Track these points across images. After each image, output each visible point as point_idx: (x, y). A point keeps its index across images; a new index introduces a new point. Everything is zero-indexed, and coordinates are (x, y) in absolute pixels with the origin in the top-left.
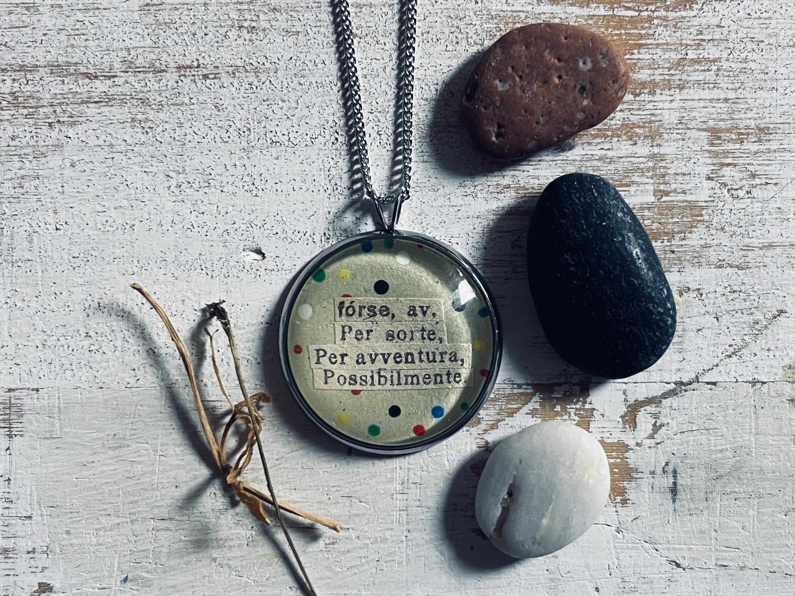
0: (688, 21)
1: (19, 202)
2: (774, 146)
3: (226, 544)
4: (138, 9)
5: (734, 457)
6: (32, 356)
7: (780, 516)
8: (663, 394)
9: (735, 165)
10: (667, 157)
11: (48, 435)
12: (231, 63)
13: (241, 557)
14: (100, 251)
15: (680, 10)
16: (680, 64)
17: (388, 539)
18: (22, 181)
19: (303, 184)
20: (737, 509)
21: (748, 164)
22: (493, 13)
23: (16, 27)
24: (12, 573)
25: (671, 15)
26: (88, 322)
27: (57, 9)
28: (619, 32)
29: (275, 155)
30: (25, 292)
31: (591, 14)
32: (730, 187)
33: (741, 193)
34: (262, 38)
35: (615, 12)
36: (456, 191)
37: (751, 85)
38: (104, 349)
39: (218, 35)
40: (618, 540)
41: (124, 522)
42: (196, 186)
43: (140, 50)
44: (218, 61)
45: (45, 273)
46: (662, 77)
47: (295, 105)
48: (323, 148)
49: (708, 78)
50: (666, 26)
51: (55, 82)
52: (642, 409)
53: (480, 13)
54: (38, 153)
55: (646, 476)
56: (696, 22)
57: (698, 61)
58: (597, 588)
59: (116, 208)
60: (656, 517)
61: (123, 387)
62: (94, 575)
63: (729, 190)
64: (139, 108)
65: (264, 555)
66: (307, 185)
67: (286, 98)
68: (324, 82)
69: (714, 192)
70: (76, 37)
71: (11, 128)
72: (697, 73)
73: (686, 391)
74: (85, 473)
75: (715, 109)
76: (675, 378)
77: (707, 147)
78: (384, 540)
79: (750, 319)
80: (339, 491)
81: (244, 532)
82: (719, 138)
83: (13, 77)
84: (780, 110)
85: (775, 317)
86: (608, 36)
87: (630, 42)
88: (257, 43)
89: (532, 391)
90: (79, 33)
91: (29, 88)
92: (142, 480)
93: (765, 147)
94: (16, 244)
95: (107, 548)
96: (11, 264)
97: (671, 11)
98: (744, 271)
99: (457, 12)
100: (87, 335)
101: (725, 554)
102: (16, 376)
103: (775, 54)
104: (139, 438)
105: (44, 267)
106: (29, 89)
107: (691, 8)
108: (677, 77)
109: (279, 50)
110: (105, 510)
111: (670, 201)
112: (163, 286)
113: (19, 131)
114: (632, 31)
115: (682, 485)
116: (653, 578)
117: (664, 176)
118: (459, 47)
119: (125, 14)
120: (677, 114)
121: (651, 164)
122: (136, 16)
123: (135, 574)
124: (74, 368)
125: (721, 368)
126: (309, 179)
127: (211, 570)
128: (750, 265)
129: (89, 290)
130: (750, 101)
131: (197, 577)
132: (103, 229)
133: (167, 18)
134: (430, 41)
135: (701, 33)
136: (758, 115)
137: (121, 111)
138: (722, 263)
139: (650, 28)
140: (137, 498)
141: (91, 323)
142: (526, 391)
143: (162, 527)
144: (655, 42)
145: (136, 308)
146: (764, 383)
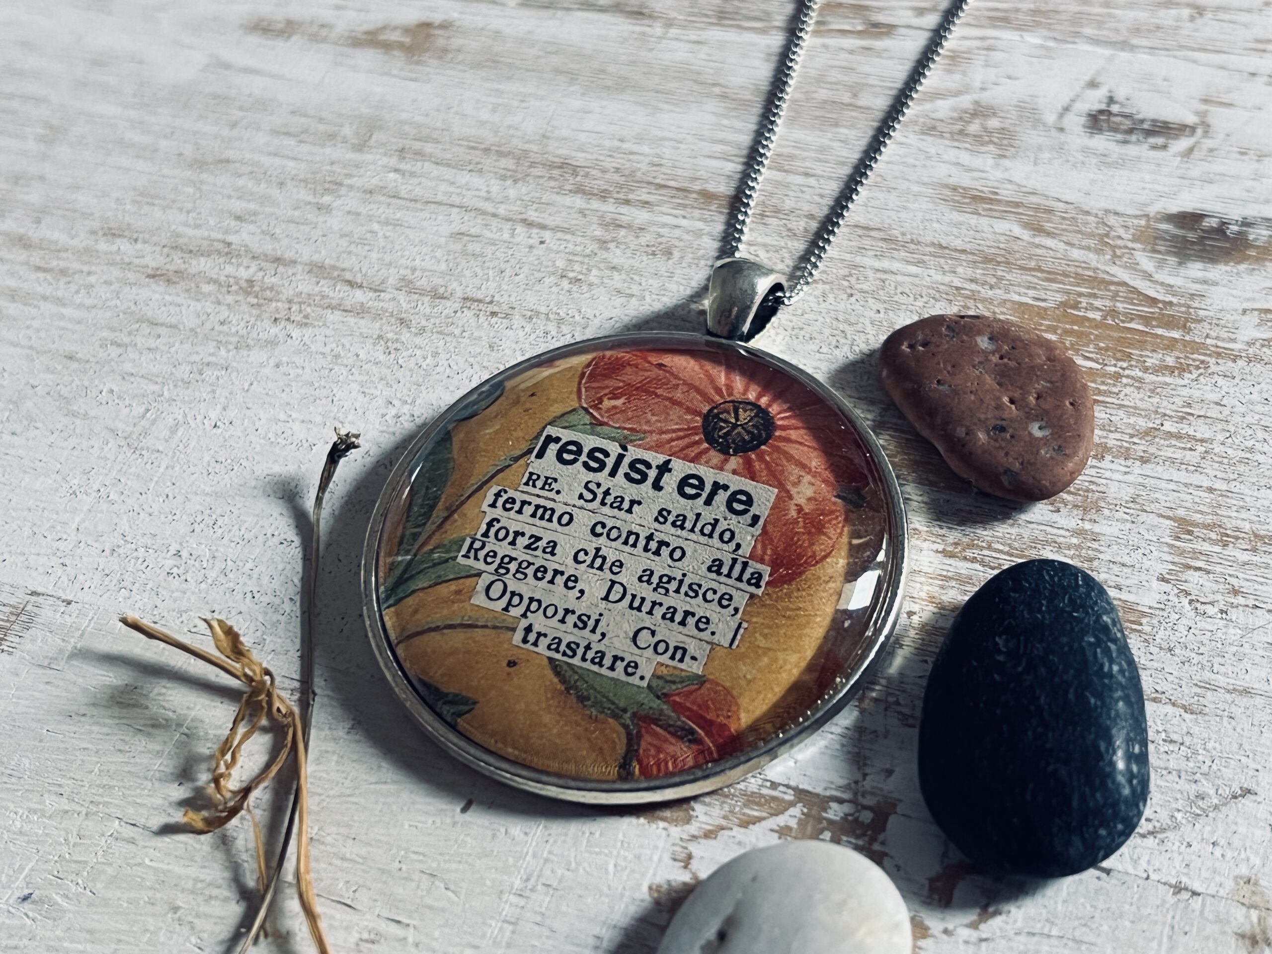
0: (1174, 390)
1: (187, 388)
3: (207, 892)
6: (90, 560)
9: (1208, 572)
10: (1102, 538)
11: (46, 663)
12: (533, 308)
13: (219, 917)
15: (1164, 375)
16: (1149, 433)
18: (206, 367)
21: (1230, 576)
25: (1149, 377)
26: (187, 538)
32: (1194, 598)
33: (1211, 610)
37: (1254, 480)
39: (532, 278)
41: (75, 811)
43: (428, 273)
46: (1119, 443)
49: (1188, 458)
50: (1139, 388)
51: (307, 282)
52: (968, 877)
54: (243, 344)
56: (1185, 392)
57: (1178, 436)
61: (186, 630)
63: (1192, 600)
64: (394, 327)
69: (1166, 598)
71: (227, 313)
72: (1172, 449)
74: (65, 727)
75: (1190, 497)
77: (1168, 540)
79: (1193, 789)
80: (420, 861)
82: (1190, 533)
83: (262, 266)
85: (1235, 797)
88: (576, 295)
89: (792, 798)
92: (137, 760)
93: (1262, 560)
95: (28, 842)
97: (1150, 373)
100: (178, 554)
102: (52, 579)
105: (172, 464)
106: (273, 281)
107: (1181, 376)
108: (1142, 448)
109: (601, 307)
110: (60, 785)
113: (234, 318)
117: (1091, 560)
120: (1131, 491)
121: (1075, 541)
123: (46, 893)
124: (134, 588)
127: (161, 925)
128: (1207, 710)
130: (1248, 499)
131: (135, 929)
132: (273, 439)
135: (1189, 405)
137: (370, 326)
138: (1158, 696)
139: (1114, 385)
140: (114, 783)
141: (191, 541)
142: (781, 795)
143: (126, 836)
144: (1116, 402)
145: (261, 538)
146: (1195, 894)
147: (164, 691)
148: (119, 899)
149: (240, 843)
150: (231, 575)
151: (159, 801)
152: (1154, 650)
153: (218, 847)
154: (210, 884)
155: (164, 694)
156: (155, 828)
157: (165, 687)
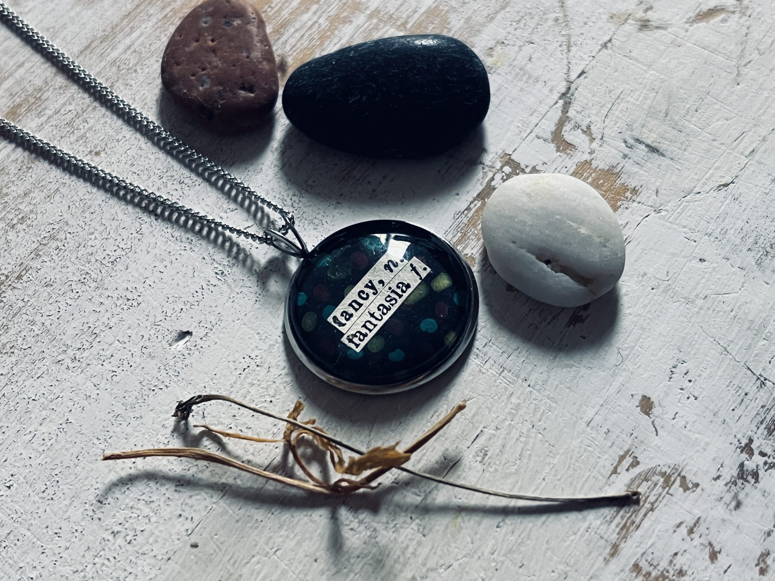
3: (408, 556)
7: (735, 88)
8: (562, 111)
10: (380, 8)
12: (29, 251)
14: (60, 465)
17: (519, 404)
19: (164, 263)
20: (706, 114)
26: (104, 524)
29: (123, 268)
34: (35, 217)
40: (667, 217)
42: (87, 345)
44: (18, 260)
47: (103, 227)
48: (153, 229)
52: (563, 133)
55: (624, 163)
58: (700, 260)
60: (667, 176)
61: (187, 538)
65: (447, 527)
66: (168, 260)
67: (92, 230)
73: (573, 95)
76: (556, 96)
78: (518, 407)
81: (409, 529)
88: (34, 223)
98: (509, 7)
100: (115, 534)
101: (741, 146)
104: (242, 560)
109: (56, 211)
112: (136, 434)
115: (653, 141)
116: (724, 210)
117: (391, 18)
124: (130, 571)
125: (573, 61)
126: (165, 256)
129: (80, 501)
132: (45, 448)
142: (476, 207)
146: (610, 41)
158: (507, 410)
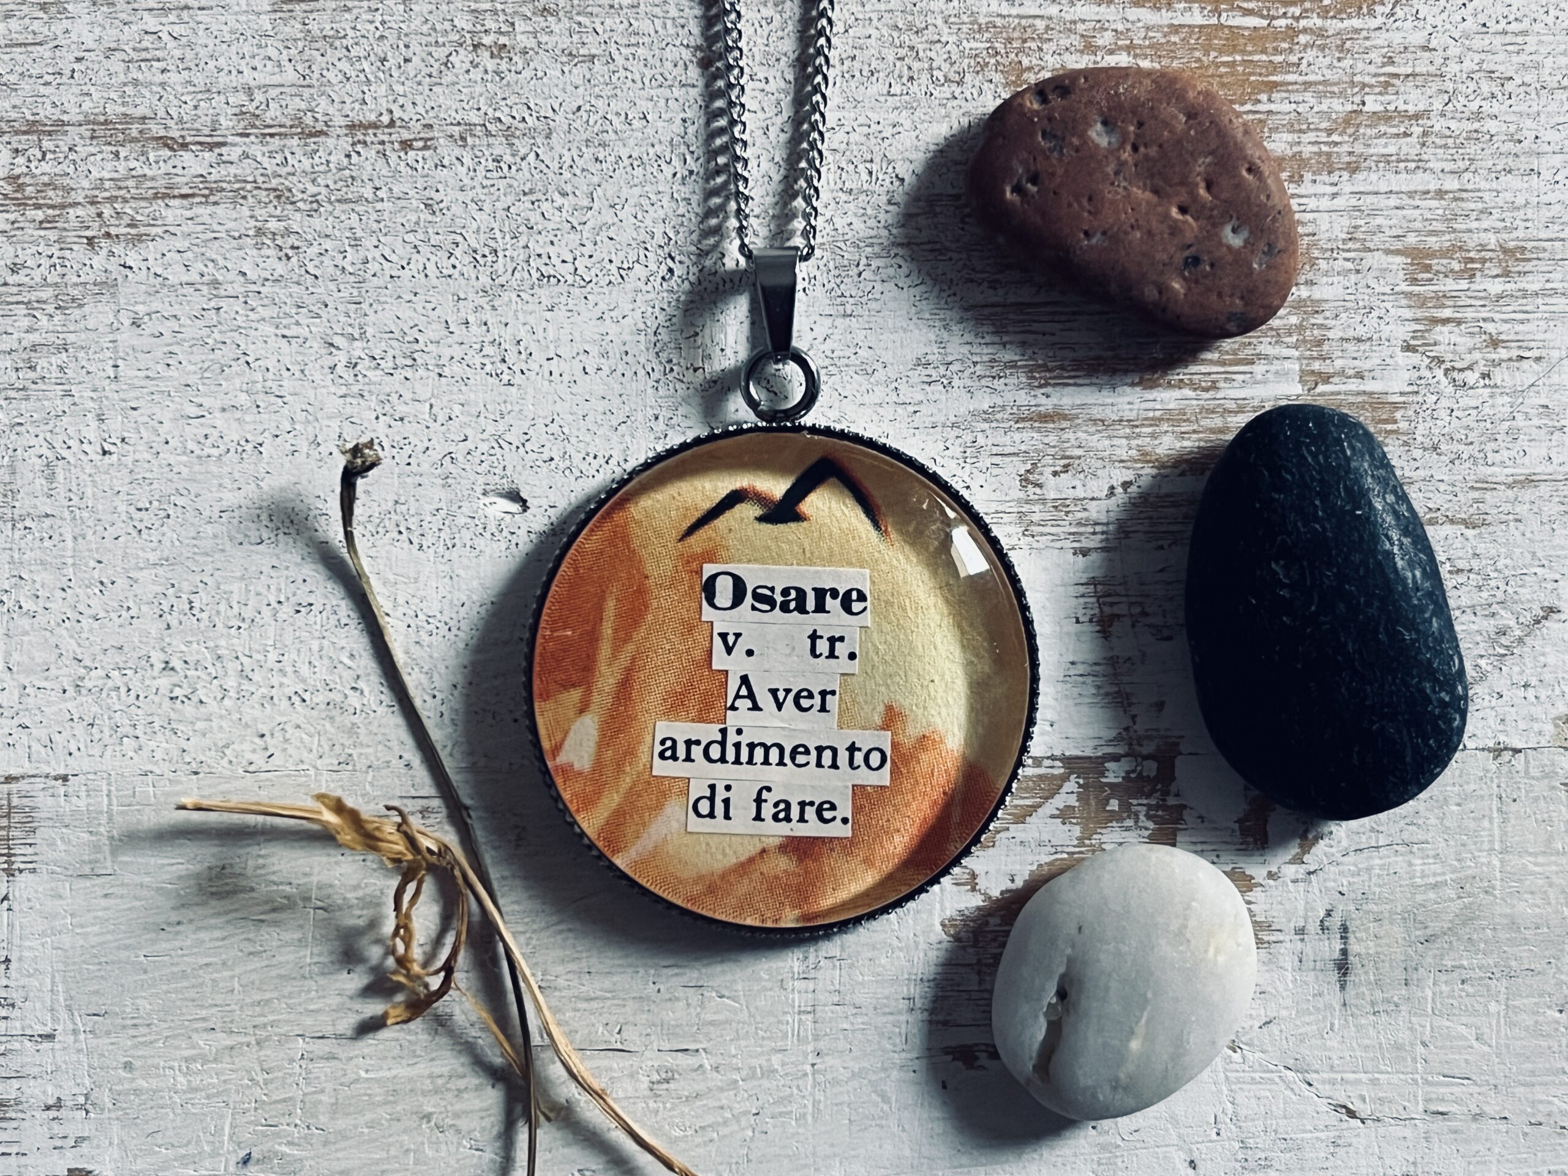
0: (1367, 38)
1: (27, 398)
2: (1533, 284)
3: (451, 1086)
4: (269, 8)
5: (1459, 898)
6: (55, 709)
7: (1549, 1012)
9: (1459, 322)
10: (1326, 306)
11: (87, 870)
12: (458, 118)
13: (481, 1110)
14: (192, 496)
15: (1350, 16)
16: (1350, 120)
17: (775, 1071)
18: (33, 354)
19: (603, 361)
20: (1467, 1000)
21: (1484, 320)
22: (982, 20)
23: (20, 45)
24: (14, 1149)
25: (1333, 25)
26: (167, 640)
27: (105, 9)
28: (1230, 59)
29: (547, 302)
30: (38, 579)
31: (1176, 22)
32: (1448, 365)
33: (1471, 377)
34: (520, 67)
35: (1222, 20)
36: (910, 373)
37: (1489, 163)
38: (201, 694)
39: (432, 61)
40: (1233, 1066)
41: (242, 1044)
42: (387, 365)
43: (273, 93)
44: (431, 114)
45: (80, 539)
46: (1315, 149)
47: (586, 202)
48: (644, 288)
49: (1405, 150)
50: (1322, 48)
51: (99, 157)
53: (956, 20)
54: (65, 298)
55: (1288, 938)
56: (1381, 39)
57: (1385, 117)
58: (1192, 1162)
59: (224, 410)
60: (1307, 1019)
61: (241, 771)
62: (183, 1151)
63: (1447, 370)
64: (271, 207)
66: (612, 361)
67: (568, 188)
68: (645, 156)
69: (1417, 374)
70: (143, 64)
71: (11, 249)
72: (1383, 141)
74: (164, 945)
75: (1418, 212)
77: (1404, 287)
78: (769, 1073)
79: (1490, 625)
80: (677, 975)
82: (1427, 268)
83: (15, 145)
84: (1546, 214)
85: (1538, 622)
86: (1208, 67)
87: (1252, 78)
88: (510, 77)
89: (1062, 771)
90: (149, 56)
91: (45, 167)
92: (280, 958)
93: (1518, 286)
94: (19, 482)
95: (208, 1097)
96: (9, 525)
97: (1334, 17)
98: (1476, 531)
99: (910, 18)
100: (167, 667)
101: (1442, 1090)
102: (21, 751)
103: (1534, 104)
104: (274, 873)
105: (77, 531)
106: (48, 170)
107: (1371, 13)
108: (1346, 148)
109: (556, 92)
110: (204, 1019)
111: (1332, 394)
113: (26, 256)
114: (1256, 58)
115: (1359, 955)
116: (1303, 1140)
117: (1319, 343)
118: (914, 88)
119: (243, 18)
120: (1346, 222)
121: (1294, 320)
122: (265, 22)
123: (266, 1147)
124: (139, 733)
126: (615, 350)
127: (420, 1139)
128: (1489, 518)
129: (169, 575)
130: (1487, 196)
131: (393, 1153)
132: (198, 452)
133: (328, 27)
134: (857, 74)
135: (1391, 61)
136: (1503, 224)
137: (235, 215)
138: (1434, 515)
139: (1291, 50)
140: (268, 996)
141: (174, 643)
142: (1050, 771)
143: (321, 1054)
144: (1301, 79)
145: (267, 612)
146: (1517, 751)
147: (261, 861)
148: (356, 1127)
149: (459, 1018)
150: (256, 677)
151: (335, 1001)
152: (1417, 453)
153: (436, 1033)
154: (450, 1077)
155: (264, 866)
156: (349, 1033)
157: (259, 856)
158: (755, 1062)
